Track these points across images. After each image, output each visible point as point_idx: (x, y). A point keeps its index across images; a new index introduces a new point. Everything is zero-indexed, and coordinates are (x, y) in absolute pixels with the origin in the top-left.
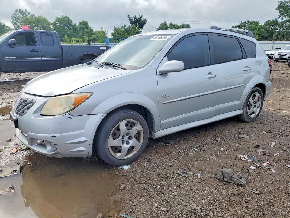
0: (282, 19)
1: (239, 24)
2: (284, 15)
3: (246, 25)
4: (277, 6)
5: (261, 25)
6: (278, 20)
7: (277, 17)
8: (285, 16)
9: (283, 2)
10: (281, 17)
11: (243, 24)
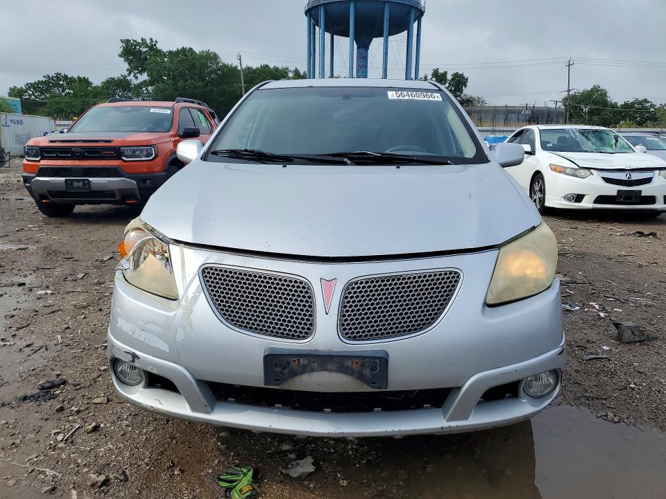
0: (137, 78)
1: (44, 79)
2: (138, 70)
3: (61, 82)
4: (120, 51)
5: (96, 88)
6: (128, 78)
7: (126, 73)
8: (141, 72)
9: (132, 42)
10: (132, 75)
11: (54, 80)
